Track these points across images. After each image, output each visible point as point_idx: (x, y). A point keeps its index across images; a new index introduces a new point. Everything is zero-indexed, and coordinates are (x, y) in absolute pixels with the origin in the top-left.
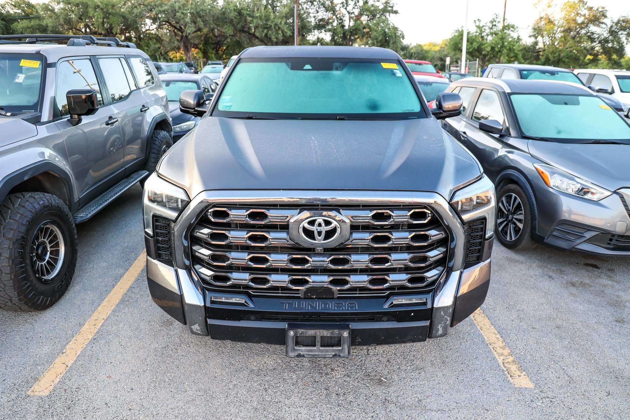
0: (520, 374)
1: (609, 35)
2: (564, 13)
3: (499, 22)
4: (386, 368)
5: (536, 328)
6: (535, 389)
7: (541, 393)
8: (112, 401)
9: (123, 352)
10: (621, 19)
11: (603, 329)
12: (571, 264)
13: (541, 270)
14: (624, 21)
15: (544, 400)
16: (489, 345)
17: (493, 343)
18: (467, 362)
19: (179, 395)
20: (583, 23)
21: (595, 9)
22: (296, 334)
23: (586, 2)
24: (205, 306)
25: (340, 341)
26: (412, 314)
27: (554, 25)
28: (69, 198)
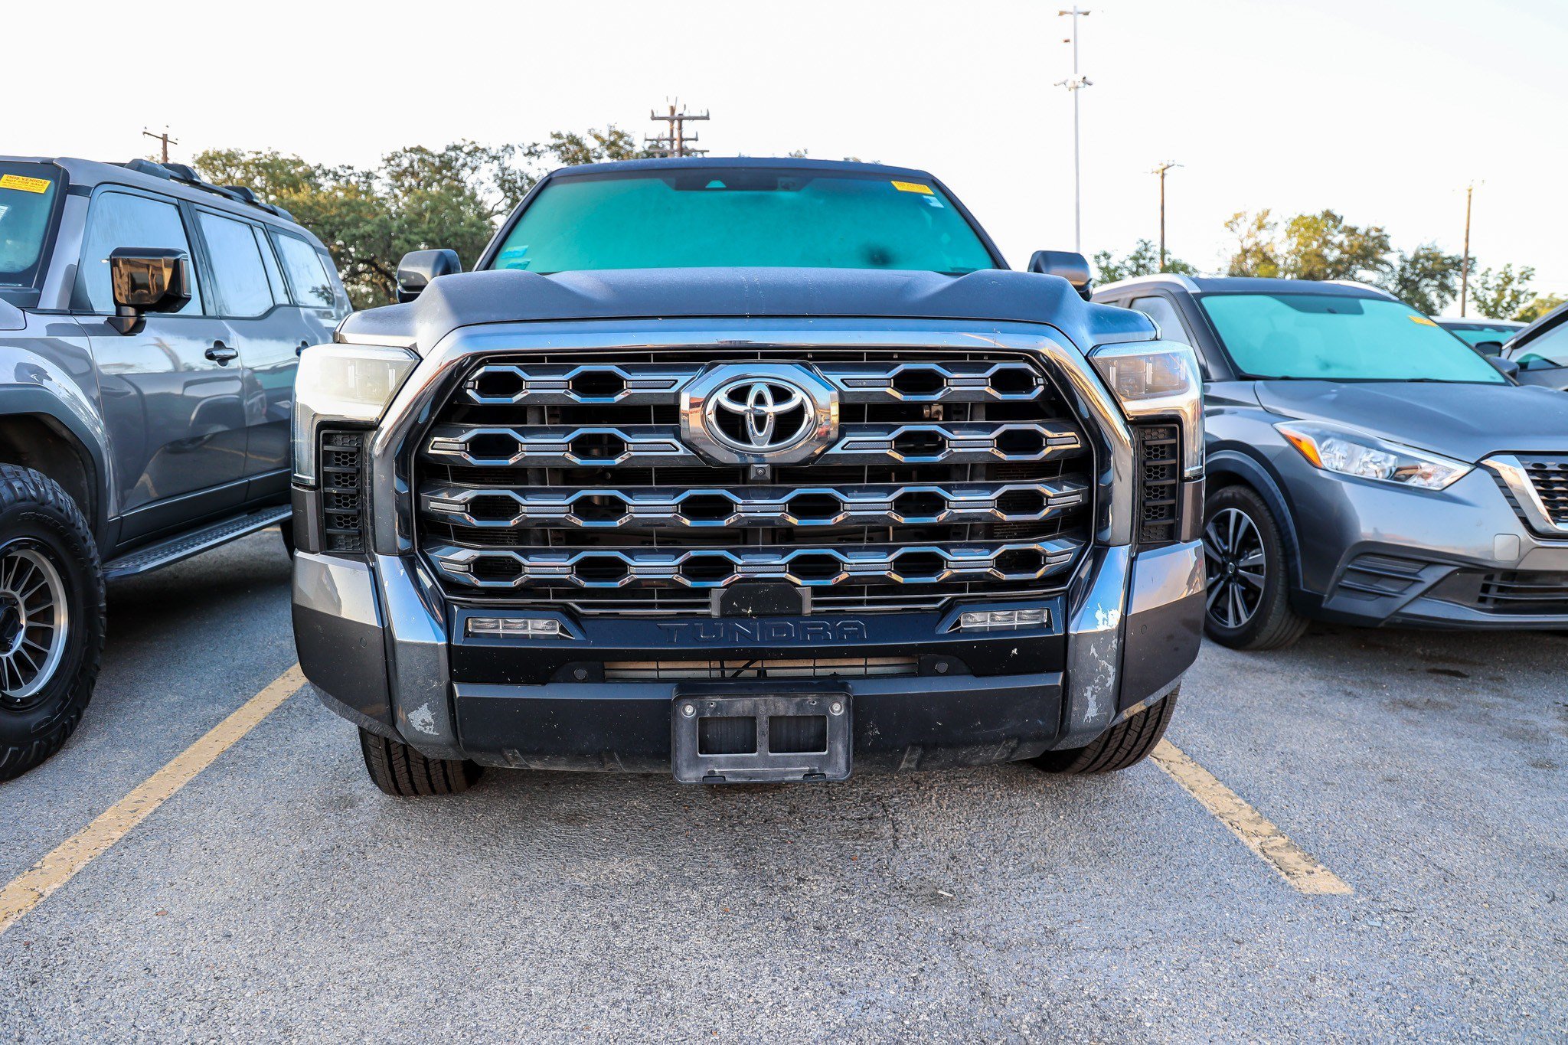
0: (1310, 868)
1: (1400, 287)
2: (1295, 240)
3: (1151, 259)
4: (949, 872)
5: (1333, 784)
6: (1356, 896)
7: (1374, 904)
8: (165, 962)
9: (210, 862)
10: (1422, 253)
11: (1506, 779)
12: (1393, 670)
13: (1322, 684)
14: (1428, 259)
15: (1387, 917)
16: (1218, 817)
17: (1228, 813)
18: (1167, 852)
19: (366, 945)
20: (1339, 261)
21: (1362, 231)
22: (699, 711)
23: (1339, 217)
24: (449, 646)
25: (822, 735)
26: (1015, 651)
27: (1277, 265)
28: (94, 503)
